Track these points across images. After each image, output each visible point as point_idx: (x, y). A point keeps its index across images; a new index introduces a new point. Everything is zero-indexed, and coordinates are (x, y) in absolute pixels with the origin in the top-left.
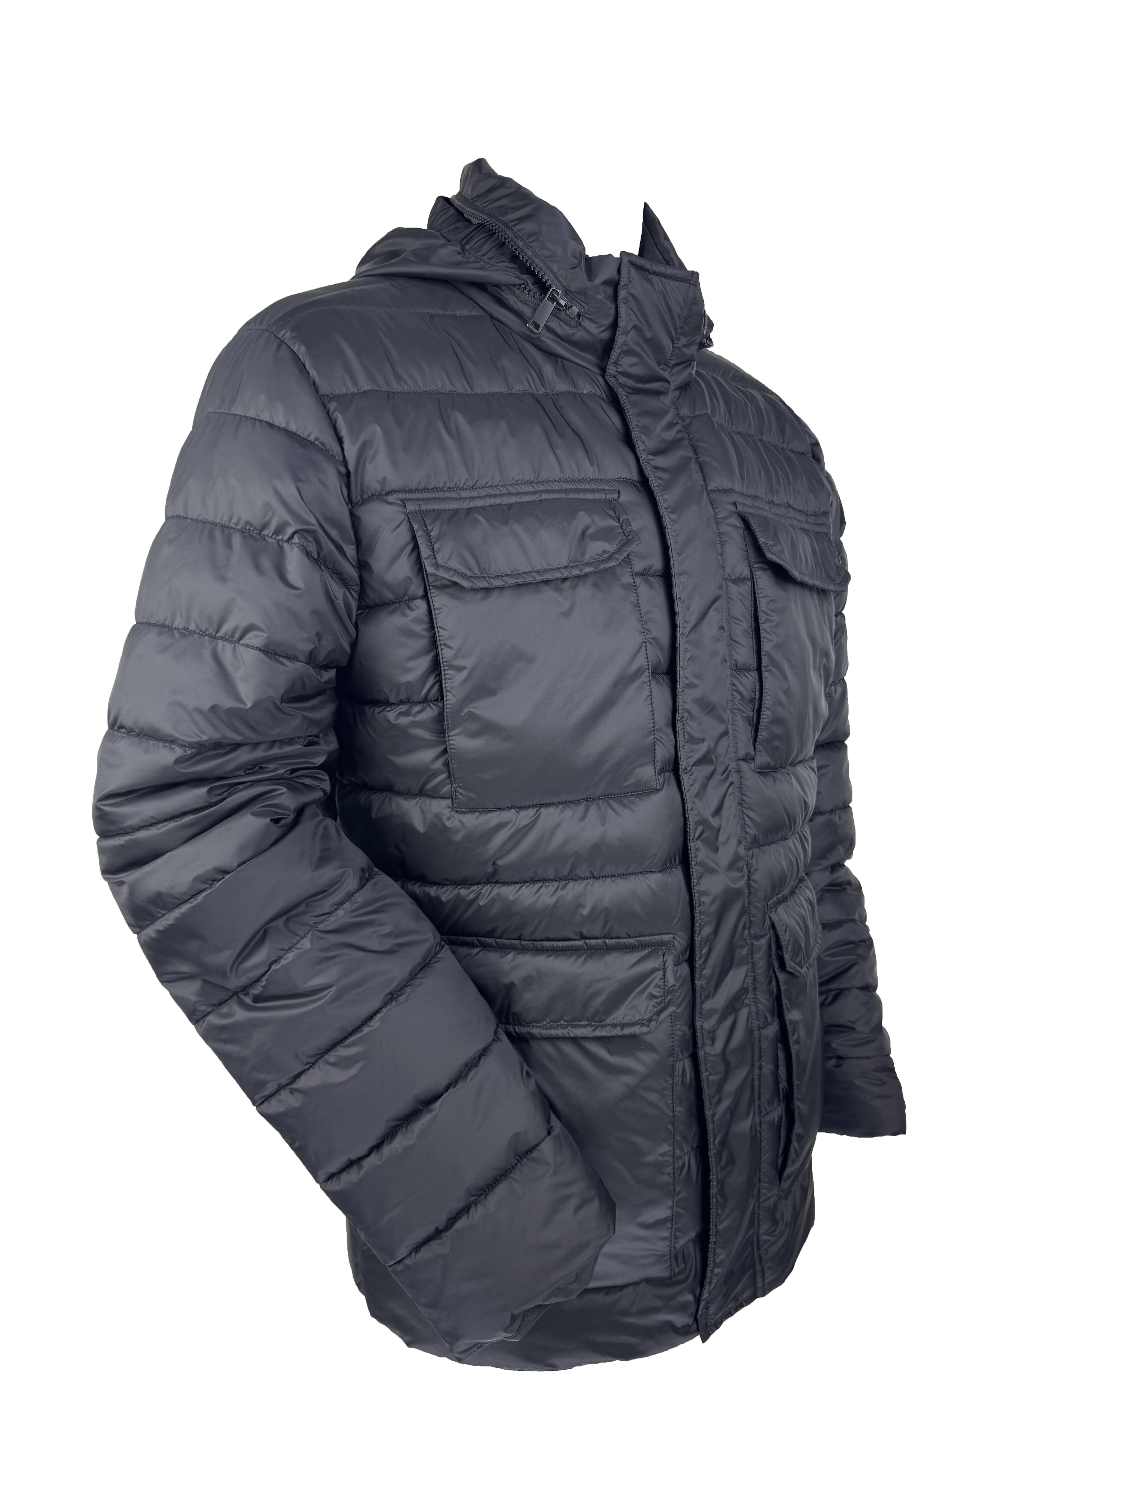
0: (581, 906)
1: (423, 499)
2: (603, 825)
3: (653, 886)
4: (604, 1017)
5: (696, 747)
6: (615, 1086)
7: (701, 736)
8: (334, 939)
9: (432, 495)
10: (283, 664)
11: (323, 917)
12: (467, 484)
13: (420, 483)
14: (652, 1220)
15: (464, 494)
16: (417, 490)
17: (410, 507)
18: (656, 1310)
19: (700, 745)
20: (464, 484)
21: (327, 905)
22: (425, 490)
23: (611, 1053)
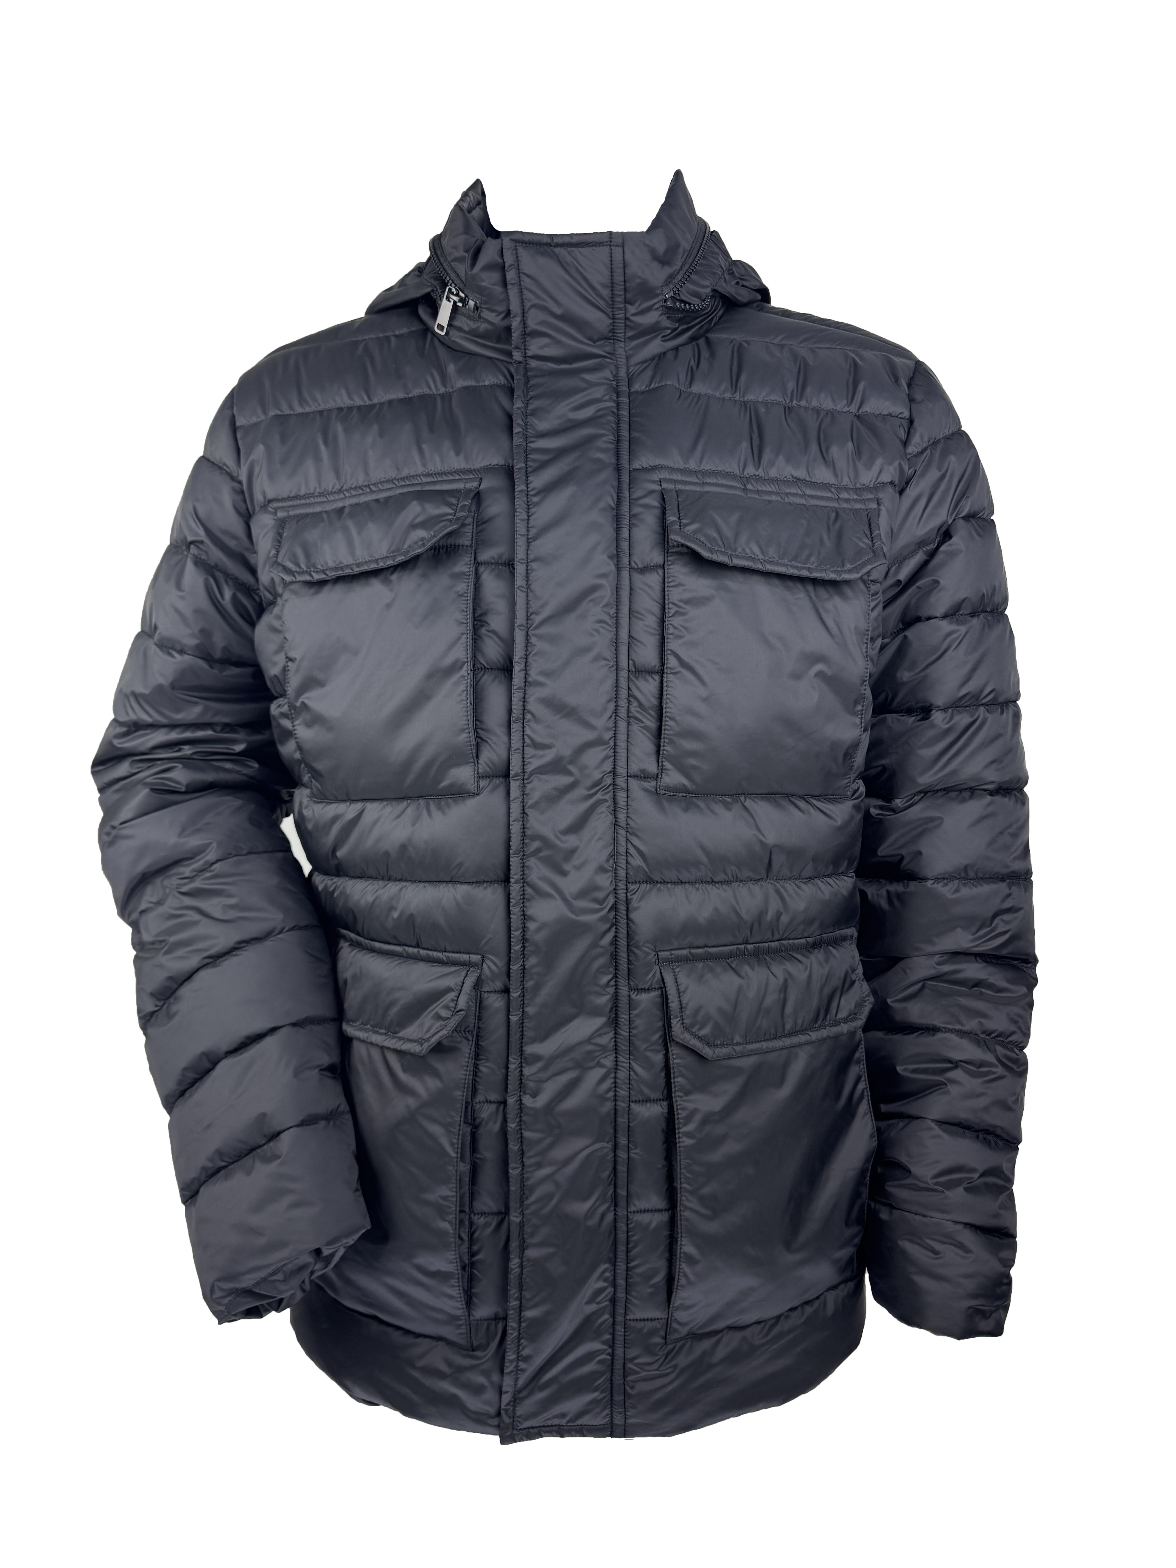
0: (392, 908)
1: (290, 507)
2: (413, 825)
3: (459, 897)
4: (397, 1029)
5: (541, 753)
6: (401, 1105)
7: (546, 741)
8: (188, 901)
9: (303, 501)
10: (172, 656)
11: (186, 881)
12: (336, 487)
13: (291, 492)
14: (433, 1268)
15: (331, 498)
16: (289, 498)
17: (280, 514)
18: (442, 1376)
19: (547, 751)
20: (333, 488)
21: (187, 870)
22: (296, 497)
23: (405, 1070)
